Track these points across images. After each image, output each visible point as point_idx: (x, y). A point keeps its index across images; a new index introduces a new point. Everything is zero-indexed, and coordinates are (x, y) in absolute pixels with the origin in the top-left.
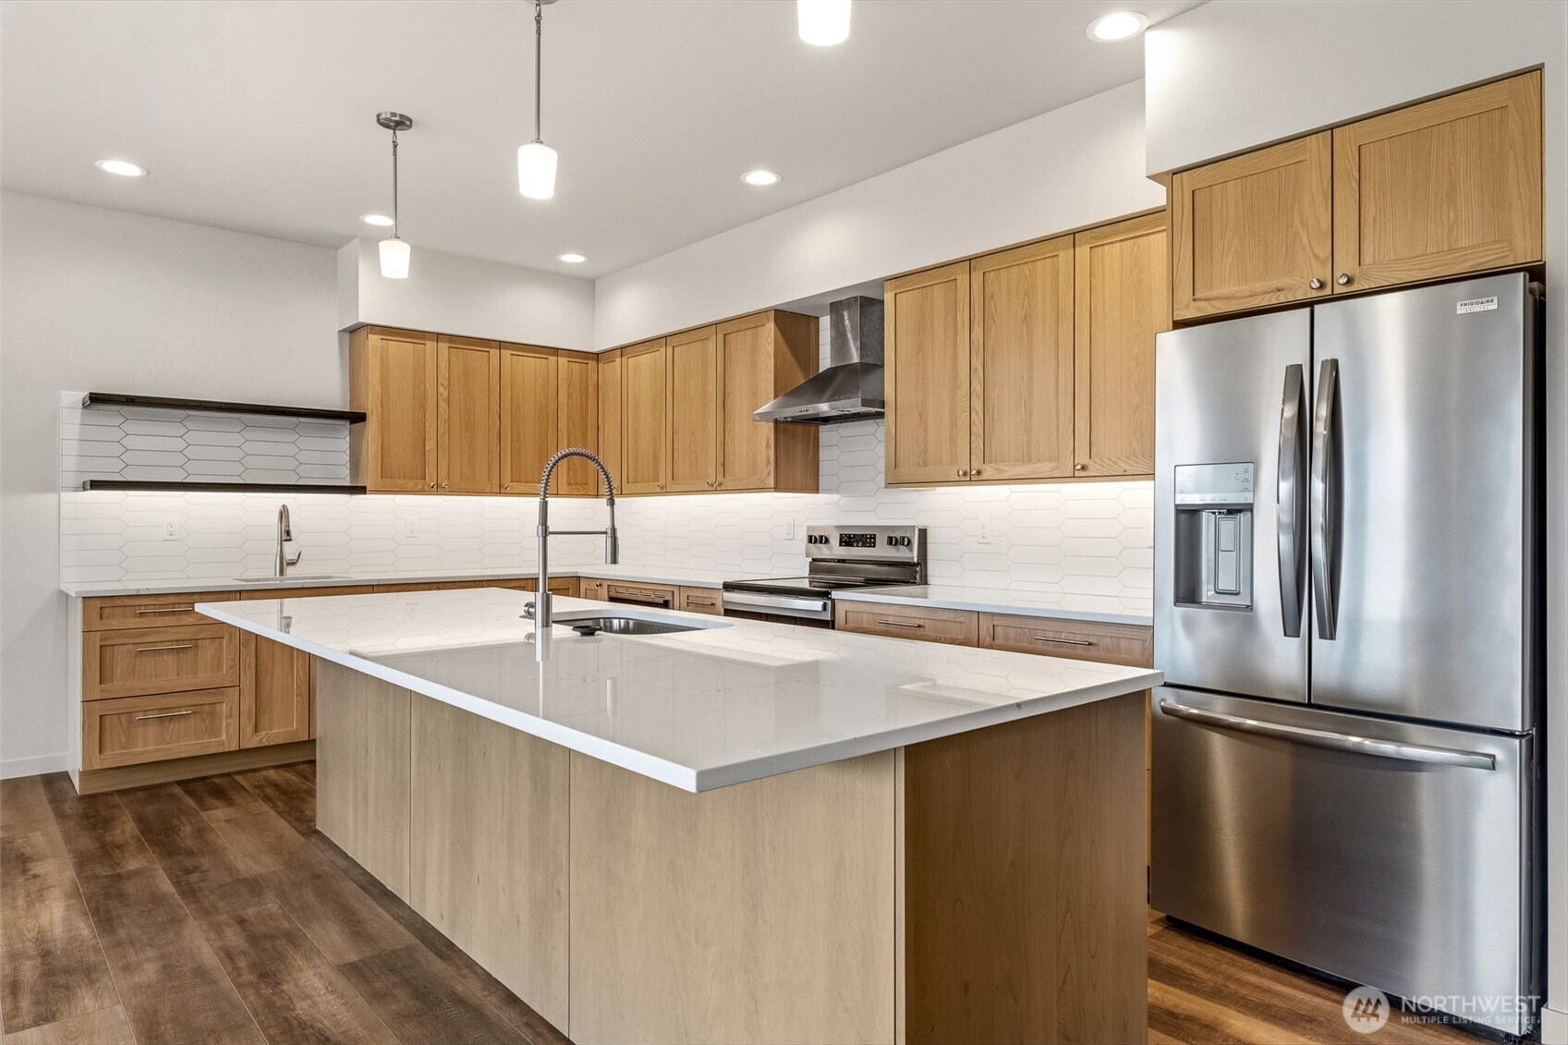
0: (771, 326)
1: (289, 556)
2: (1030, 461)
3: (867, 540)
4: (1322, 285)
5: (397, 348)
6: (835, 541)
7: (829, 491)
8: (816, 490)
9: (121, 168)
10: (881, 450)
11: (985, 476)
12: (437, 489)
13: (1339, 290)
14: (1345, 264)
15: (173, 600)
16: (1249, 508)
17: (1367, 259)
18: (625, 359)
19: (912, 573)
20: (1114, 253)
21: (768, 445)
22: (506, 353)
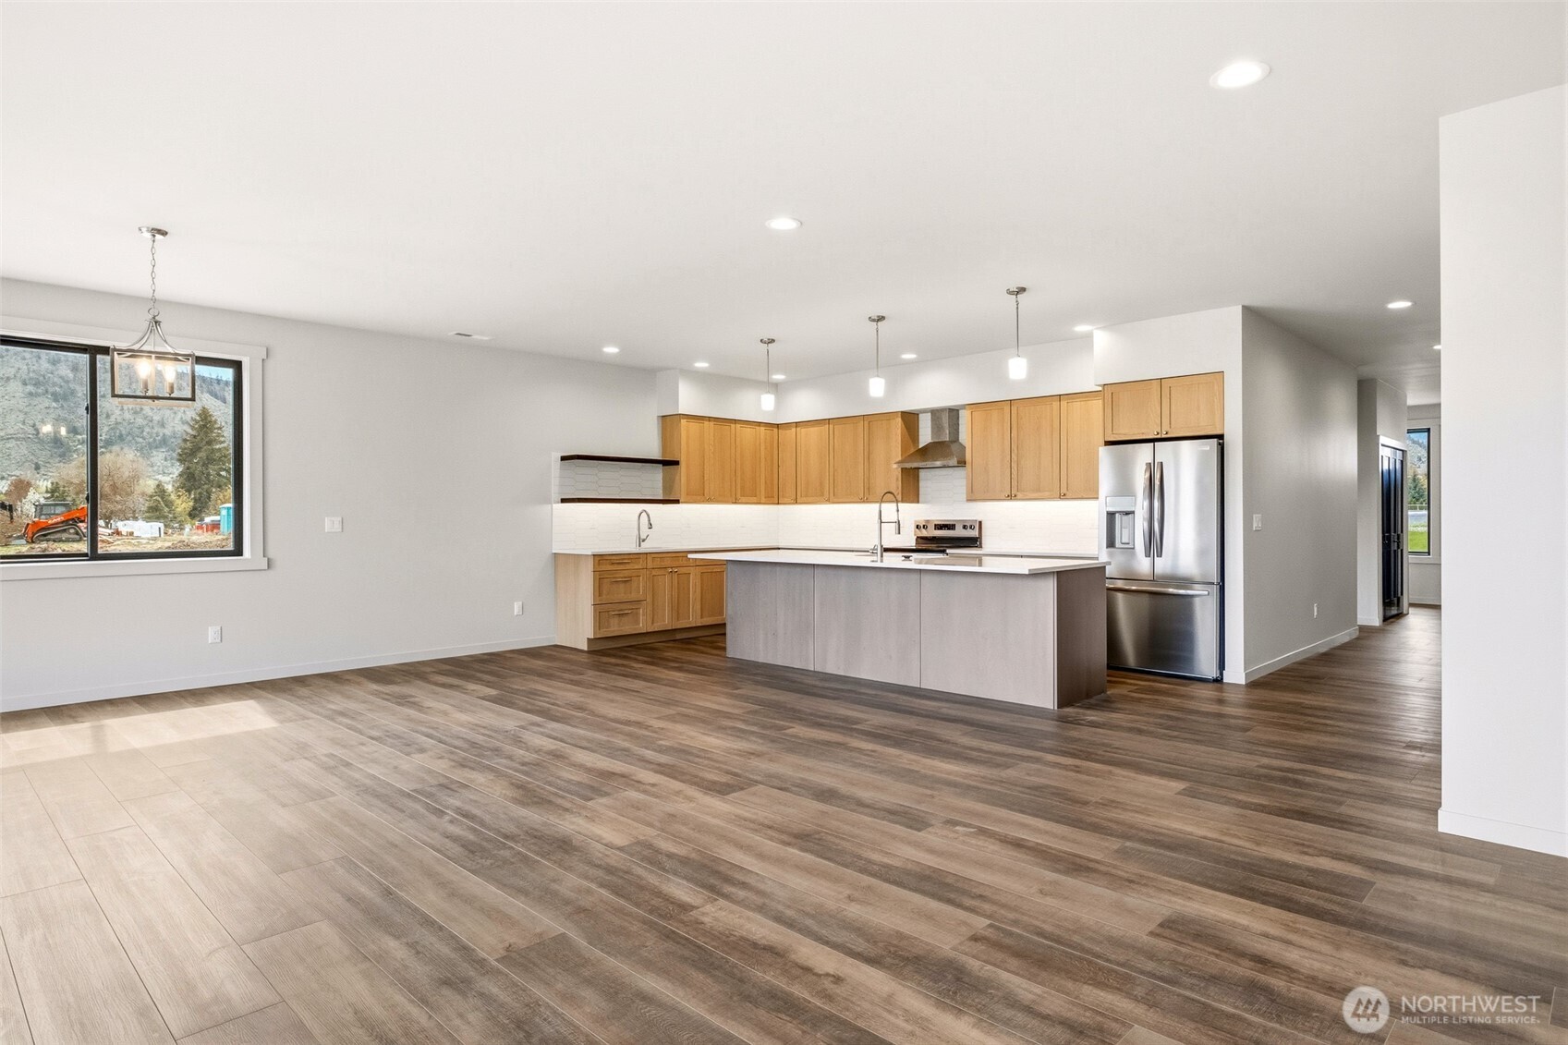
0: (899, 419)
1: (643, 537)
2: (1040, 491)
3: (950, 527)
4: (1158, 434)
5: (694, 426)
6: (931, 527)
7: (923, 503)
8: (918, 502)
9: (611, 350)
10: (964, 482)
11: (1018, 497)
12: (710, 501)
13: (1163, 436)
14: (1166, 427)
15: (622, 557)
16: (1133, 512)
17: (1172, 427)
18: (798, 429)
19: (973, 542)
20: (1077, 405)
21: (897, 479)
22: (738, 426)
